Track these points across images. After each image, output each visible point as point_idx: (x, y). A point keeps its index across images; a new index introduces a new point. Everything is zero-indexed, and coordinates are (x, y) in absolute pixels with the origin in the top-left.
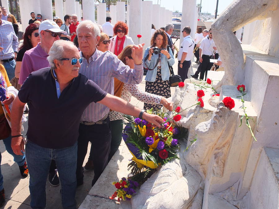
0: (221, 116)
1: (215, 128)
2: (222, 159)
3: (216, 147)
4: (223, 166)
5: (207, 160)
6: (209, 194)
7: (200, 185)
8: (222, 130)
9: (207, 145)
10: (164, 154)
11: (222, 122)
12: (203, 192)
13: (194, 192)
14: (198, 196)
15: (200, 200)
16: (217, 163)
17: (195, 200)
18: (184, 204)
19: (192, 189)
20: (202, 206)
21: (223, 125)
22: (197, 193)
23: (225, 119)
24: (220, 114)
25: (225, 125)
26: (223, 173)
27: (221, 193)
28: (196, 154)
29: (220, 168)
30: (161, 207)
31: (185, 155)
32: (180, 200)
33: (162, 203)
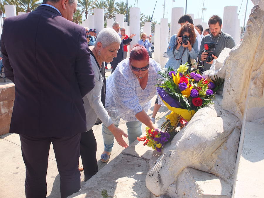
0: (255, 18)
1: (249, 34)
2: (260, 79)
3: (254, 68)
4: (262, 86)
5: (245, 96)
6: (246, 121)
7: (237, 124)
8: (258, 37)
9: (242, 68)
10: (197, 102)
11: (257, 25)
12: (241, 131)
13: (230, 129)
14: (234, 134)
15: (237, 138)
16: (255, 83)
17: (231, 137)
18: (217, 136)
19: (227, 125)
20: (239, 144)
21: (259, 29)
22: (232, 131)
23: (260, 22)
24: (255, 15)
25: (262, 29)
26: (262, 93)
27: (260, 120)
28: (232, 89)
29: (259, 88)
30: (191, 135)
31: (220, 102)
32: (213, 131)
33: (193, 132)
